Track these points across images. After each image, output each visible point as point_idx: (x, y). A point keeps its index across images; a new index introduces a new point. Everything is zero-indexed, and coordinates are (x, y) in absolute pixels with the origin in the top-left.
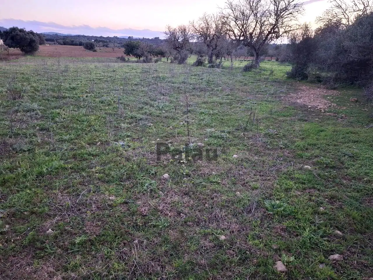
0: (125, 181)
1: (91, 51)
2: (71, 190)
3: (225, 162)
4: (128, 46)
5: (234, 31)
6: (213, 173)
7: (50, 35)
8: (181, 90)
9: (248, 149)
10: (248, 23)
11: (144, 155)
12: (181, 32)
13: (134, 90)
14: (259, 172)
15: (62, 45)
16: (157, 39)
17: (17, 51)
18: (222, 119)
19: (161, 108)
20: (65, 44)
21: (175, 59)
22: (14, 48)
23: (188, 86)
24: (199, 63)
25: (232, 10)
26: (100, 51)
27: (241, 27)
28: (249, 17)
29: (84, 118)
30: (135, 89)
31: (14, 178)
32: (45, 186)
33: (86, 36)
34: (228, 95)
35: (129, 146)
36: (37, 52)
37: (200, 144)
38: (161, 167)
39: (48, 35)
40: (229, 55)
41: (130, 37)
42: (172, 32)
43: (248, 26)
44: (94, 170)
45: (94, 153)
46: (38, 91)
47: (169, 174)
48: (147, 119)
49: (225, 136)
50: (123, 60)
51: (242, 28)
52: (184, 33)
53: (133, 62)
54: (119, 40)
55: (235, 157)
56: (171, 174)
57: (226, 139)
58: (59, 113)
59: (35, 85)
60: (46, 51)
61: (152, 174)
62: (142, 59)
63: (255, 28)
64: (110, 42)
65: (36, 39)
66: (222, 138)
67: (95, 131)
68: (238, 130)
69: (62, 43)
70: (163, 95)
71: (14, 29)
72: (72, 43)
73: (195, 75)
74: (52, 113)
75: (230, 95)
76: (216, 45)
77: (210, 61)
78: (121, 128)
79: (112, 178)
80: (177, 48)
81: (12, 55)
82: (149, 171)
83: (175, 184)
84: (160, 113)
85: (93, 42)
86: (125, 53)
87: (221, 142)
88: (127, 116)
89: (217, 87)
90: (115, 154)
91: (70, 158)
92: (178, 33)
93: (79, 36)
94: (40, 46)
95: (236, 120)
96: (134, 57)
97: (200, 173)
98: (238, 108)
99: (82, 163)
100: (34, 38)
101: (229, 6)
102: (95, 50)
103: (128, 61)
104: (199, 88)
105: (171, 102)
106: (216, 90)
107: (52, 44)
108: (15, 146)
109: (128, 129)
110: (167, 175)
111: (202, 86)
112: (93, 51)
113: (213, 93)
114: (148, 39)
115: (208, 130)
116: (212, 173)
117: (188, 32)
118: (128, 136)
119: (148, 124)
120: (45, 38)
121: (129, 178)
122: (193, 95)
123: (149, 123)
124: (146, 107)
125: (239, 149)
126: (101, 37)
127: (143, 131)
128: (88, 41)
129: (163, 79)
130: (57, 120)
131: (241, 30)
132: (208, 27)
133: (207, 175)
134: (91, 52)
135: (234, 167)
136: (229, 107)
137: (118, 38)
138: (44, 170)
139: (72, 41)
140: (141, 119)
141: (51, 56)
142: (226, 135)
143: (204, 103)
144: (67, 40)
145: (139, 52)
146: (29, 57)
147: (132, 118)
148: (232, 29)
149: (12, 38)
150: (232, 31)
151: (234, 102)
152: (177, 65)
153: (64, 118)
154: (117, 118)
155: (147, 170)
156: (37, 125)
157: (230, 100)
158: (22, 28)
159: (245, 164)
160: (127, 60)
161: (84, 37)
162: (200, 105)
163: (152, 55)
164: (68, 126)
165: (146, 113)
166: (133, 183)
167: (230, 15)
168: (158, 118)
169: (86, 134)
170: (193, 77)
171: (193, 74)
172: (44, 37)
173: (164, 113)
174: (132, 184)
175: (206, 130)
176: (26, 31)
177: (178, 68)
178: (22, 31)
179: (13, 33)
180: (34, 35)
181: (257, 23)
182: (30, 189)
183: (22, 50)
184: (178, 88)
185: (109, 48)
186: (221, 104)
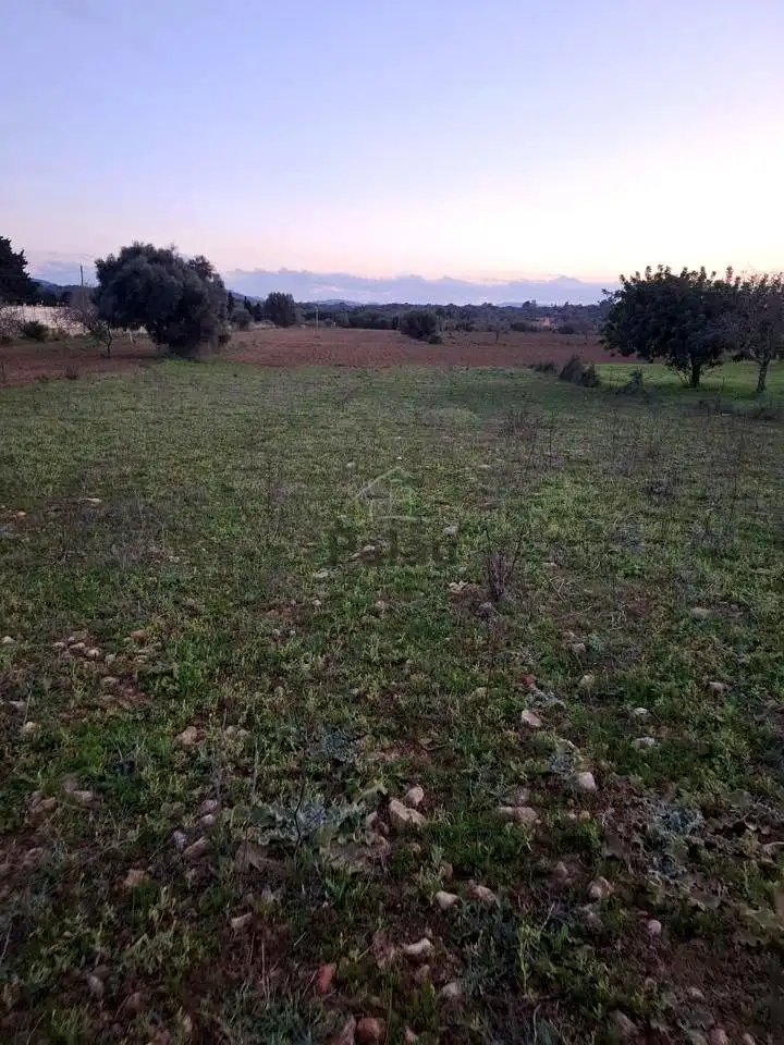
1: (425, 342)
26: (451, 340)
41: (527, 304)
72: (373, 323)
102: (436, 339)
112: (430, 343)
114: (580, 307)
134: (422, 347)
137: (494, 308)
139: (374, 318)
183: (159, 337)
185: (474, 333)
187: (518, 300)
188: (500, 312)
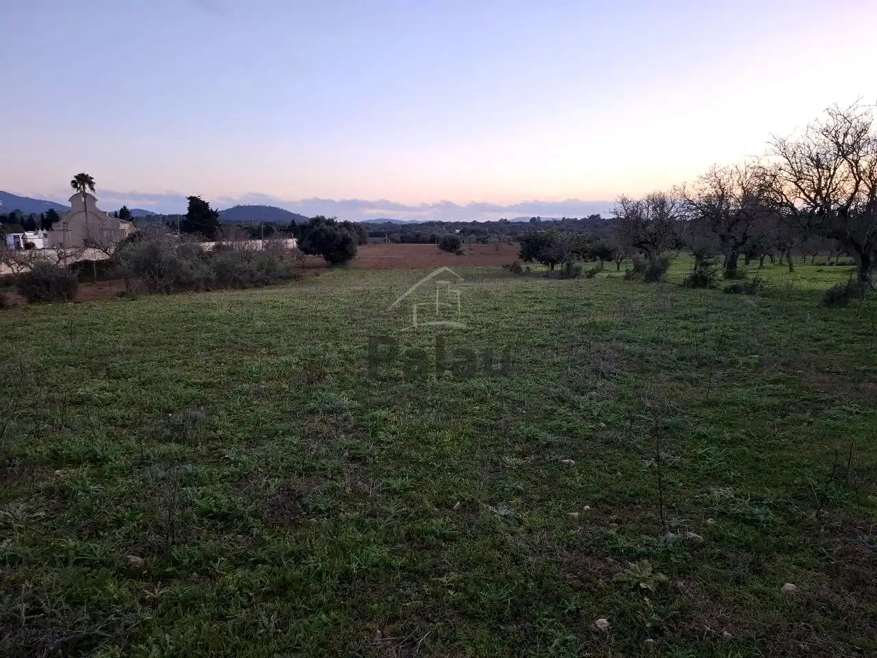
0: (508, 622)
1: (453, 254)
2: (398, 626)
3: (758, 601)
4: (527, 241)
5: (793, 204)
6: (726, 633)
7: (379, 225)
8: (647, 362)
9: (829, 567)
10: (833, 182)
11: (551, 553)
12: (654, 209)
13: (536, 362)
14: (857, 650)
15: (397, 243)
16: (595, 219)
17: (319, 259)
18: (758, 460)
19: (595, 414)
20: (404, 240)
21: (638, 269)
22: (315, 254)
23: (667, 353)
24: (699, 281)
25: (787, 158)
26: (471, 252)
27: (812, 195)
28: (835, 169)
29: (431, 435)
30: (539, 357)
31: (301, 580)
32: (353, 607)
33: (444, 223)
34: (776, 382)
35: (521, 522)
36: (353, 260)
37: (693, 535)
38: (592, 593)
39: (374, 225)
40: (783, 251)
41: (533, 219)
42: (632, 209)
43: (834, 190)
44: (444, 579)
45: (447, 531)
46: (351, 362)
47: (609, 620)
48: (561, 446)
49: (762, 518)
50: (515, 271)
51: (816, 196)
52: (662, 209)
53: (538, 275)
54: (510, 225)
55: (788, 591)
56: (615, 620)
57: (765, 526)
58: (386, 419)
59: (345, 348)
60: (368, 258)
61: (570, 612)
62: (558, 268)
63: (853, 195)
64: (492, 231)
65: (353, 236)
66: (754, 522)
67: (452, 470)
68: (801, 498)
69: (399, 238)
70: (603, 376)
71: (318, 221)
72: (417, 239)
73: (686, 318)
74: (373, 418)
75: (784, 382)
76: (745, 234)
77: (731, 273)
78: (503, 467)
79: (481, 610)
80: (643, 242)
81: (310, 267)
82: (563, 603)
83: (623, 652)
84: (593, 430)
85: (458, 234)
86: (521, 257)
87: (751, 535)
88: (518, 435)
89: (746, 355)
90: (488, 540)
91: (401, 542)
92: (645, 212)
93: (431, 224)
94: (358, 248)
95: (798, 465)
96: (541, 263)
97: (688, 627)
98: (805, 424)
99: (422, 555)
100: (349, 235)
101: (777, 149)
102: (461, 251)
103: (528, 273)
104: (696, 357)
105: (622, 398)
106: (745, 364)
107: (380, 243)
108: (305, 500)
109: (520, 472)
110: (604, 621)
111: (704, 352)
112: (457, 254)
113: (733, 375)
114: (575, 221)
115: (717, 492)
116: (721, 634)
117: (671, 205)
118: (519, 493)
119: (564, 461)
120: (367, 231)
121: (516, 616)
122: (680, 379)
123: (566, 458)
124: (561, 410)
125: (800, 564)
126: (474, 223)
127: (552, 480)
128: (448, 234)
129: (605, 329)
130: (381, 435)
131: (814, 201)
132: (723, 194)
133: (708, 638)
134: (452, 256)
135: (784, 624)
136: (779, 420)
137: (509, 223)
138: (354, 566)
139: (418, 236)
140: (548, 445)
141: (376, 267)
142: (767, 514)
143: (709, 404)
144: (408, 234)
145: (552, 253)
146: (338, 271)
147: (528, 439)
148: (788, 201)
149: (314, 237)
150: (787, 205)
151: (794, 404)
152: (641, 287)
153: (394, 433)
154: (497, 439)
155: (558, 599)
156: (346, 448)
157: (783, 399)
158: (331, 218)
159: (817, 617)
160: (524, 270)
161: (441, 224)
162: (696, 410)
163: (581, 257)
164: (401, 454)
165: (560, 427)
166: (525, 631)
167: (780, 169)
168: (589, 444)
169: (434, 477)
170: (681, 323)
171: (682, 313)
172: (367, 228)
173: (604, 429)
174: (522, 632)
175: (711, 489)
176: (336, 222)
177: (643, 295)
178: (330, 222)
179: (315, 227)
180: (349, 230)
181: (862, 182)
182: (327, 612)
183: (327, 259)
184: (641, 356)
185: (489, 245)
186: (755, 409)
187: (526, 216)
188: (513, 226)
